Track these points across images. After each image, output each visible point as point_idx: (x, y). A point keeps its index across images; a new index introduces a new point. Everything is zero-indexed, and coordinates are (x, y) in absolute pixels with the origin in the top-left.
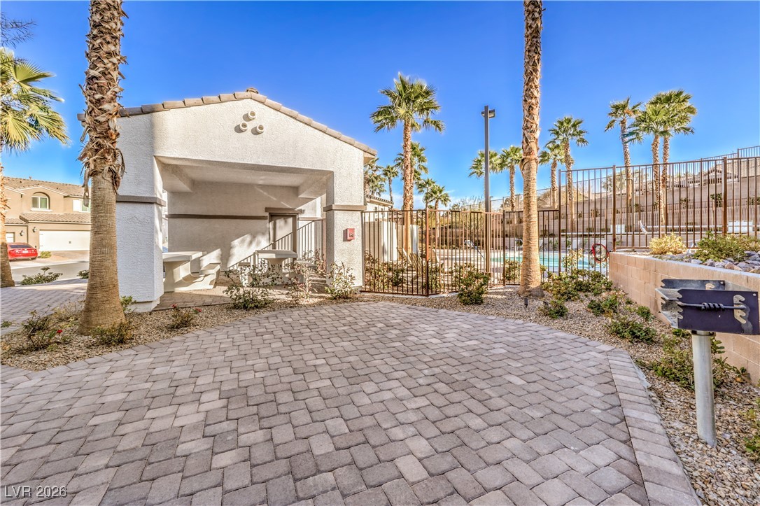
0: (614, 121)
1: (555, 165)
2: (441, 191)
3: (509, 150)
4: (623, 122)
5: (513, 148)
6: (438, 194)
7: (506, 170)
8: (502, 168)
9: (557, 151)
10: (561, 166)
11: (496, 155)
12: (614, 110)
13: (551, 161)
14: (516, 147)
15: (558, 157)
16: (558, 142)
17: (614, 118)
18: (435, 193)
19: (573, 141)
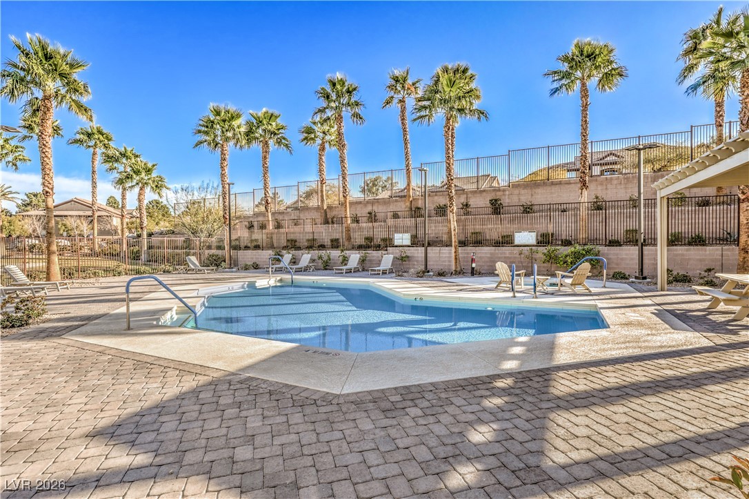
0: (392, 97)
1: (323, 149)
2: (148, 171)
3: (260, 114)
4: (402, 101)
5: (267, 112)
6: (143, 174)
7: (256, 147)
8: (249, 141)
9: (326, 127)
10: (331, 150)
11: (238, 116)
12: (393, 82)
13: (319, 141)
14: (271, 111)
15: (328, 138)
16: (329, 113)
17: (392, 93)
18: (137, 172)
19: (346, 113)
